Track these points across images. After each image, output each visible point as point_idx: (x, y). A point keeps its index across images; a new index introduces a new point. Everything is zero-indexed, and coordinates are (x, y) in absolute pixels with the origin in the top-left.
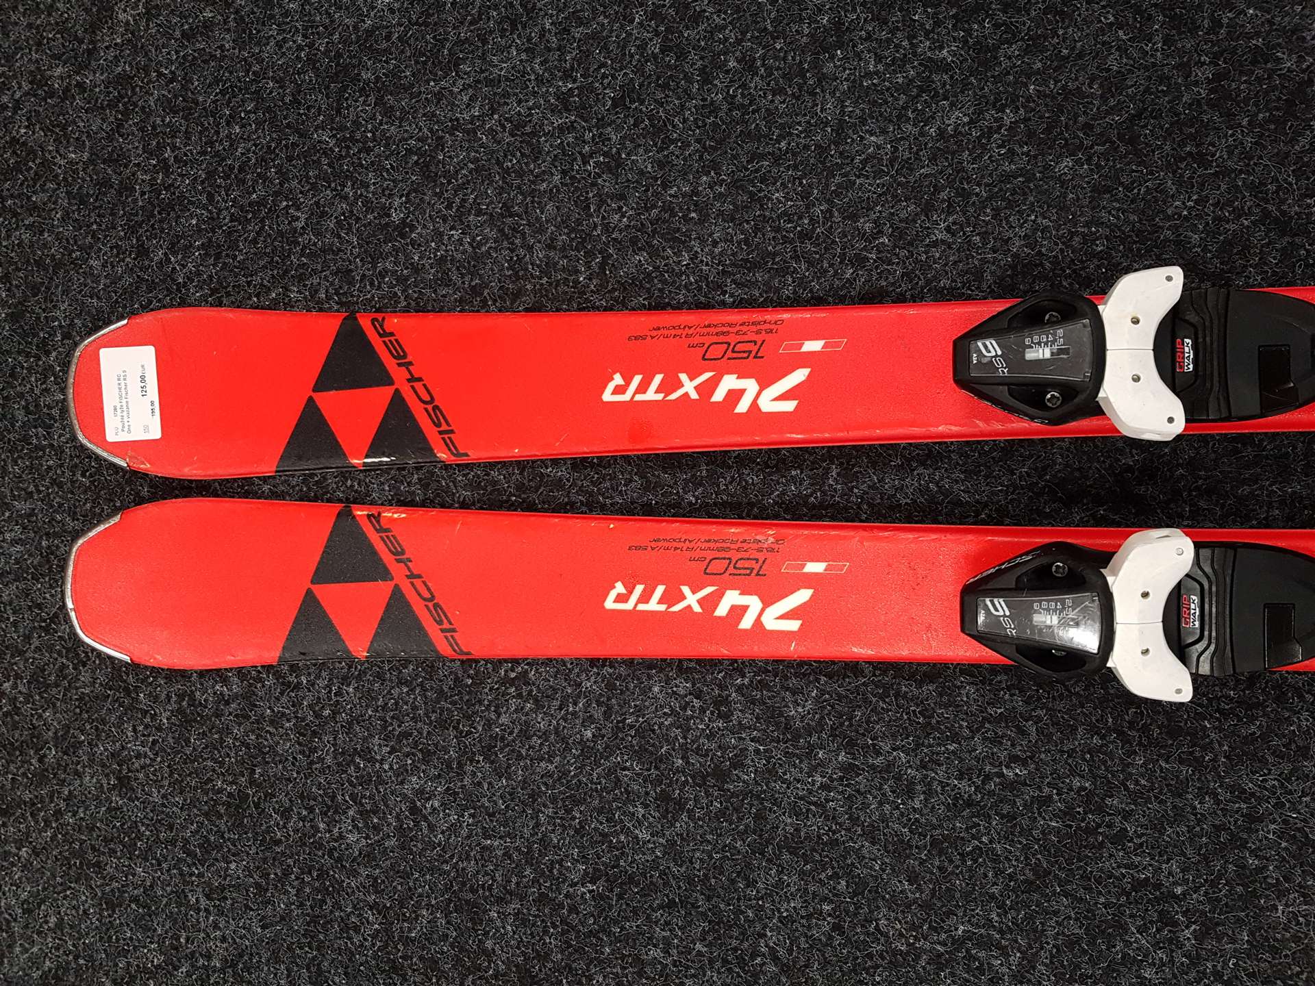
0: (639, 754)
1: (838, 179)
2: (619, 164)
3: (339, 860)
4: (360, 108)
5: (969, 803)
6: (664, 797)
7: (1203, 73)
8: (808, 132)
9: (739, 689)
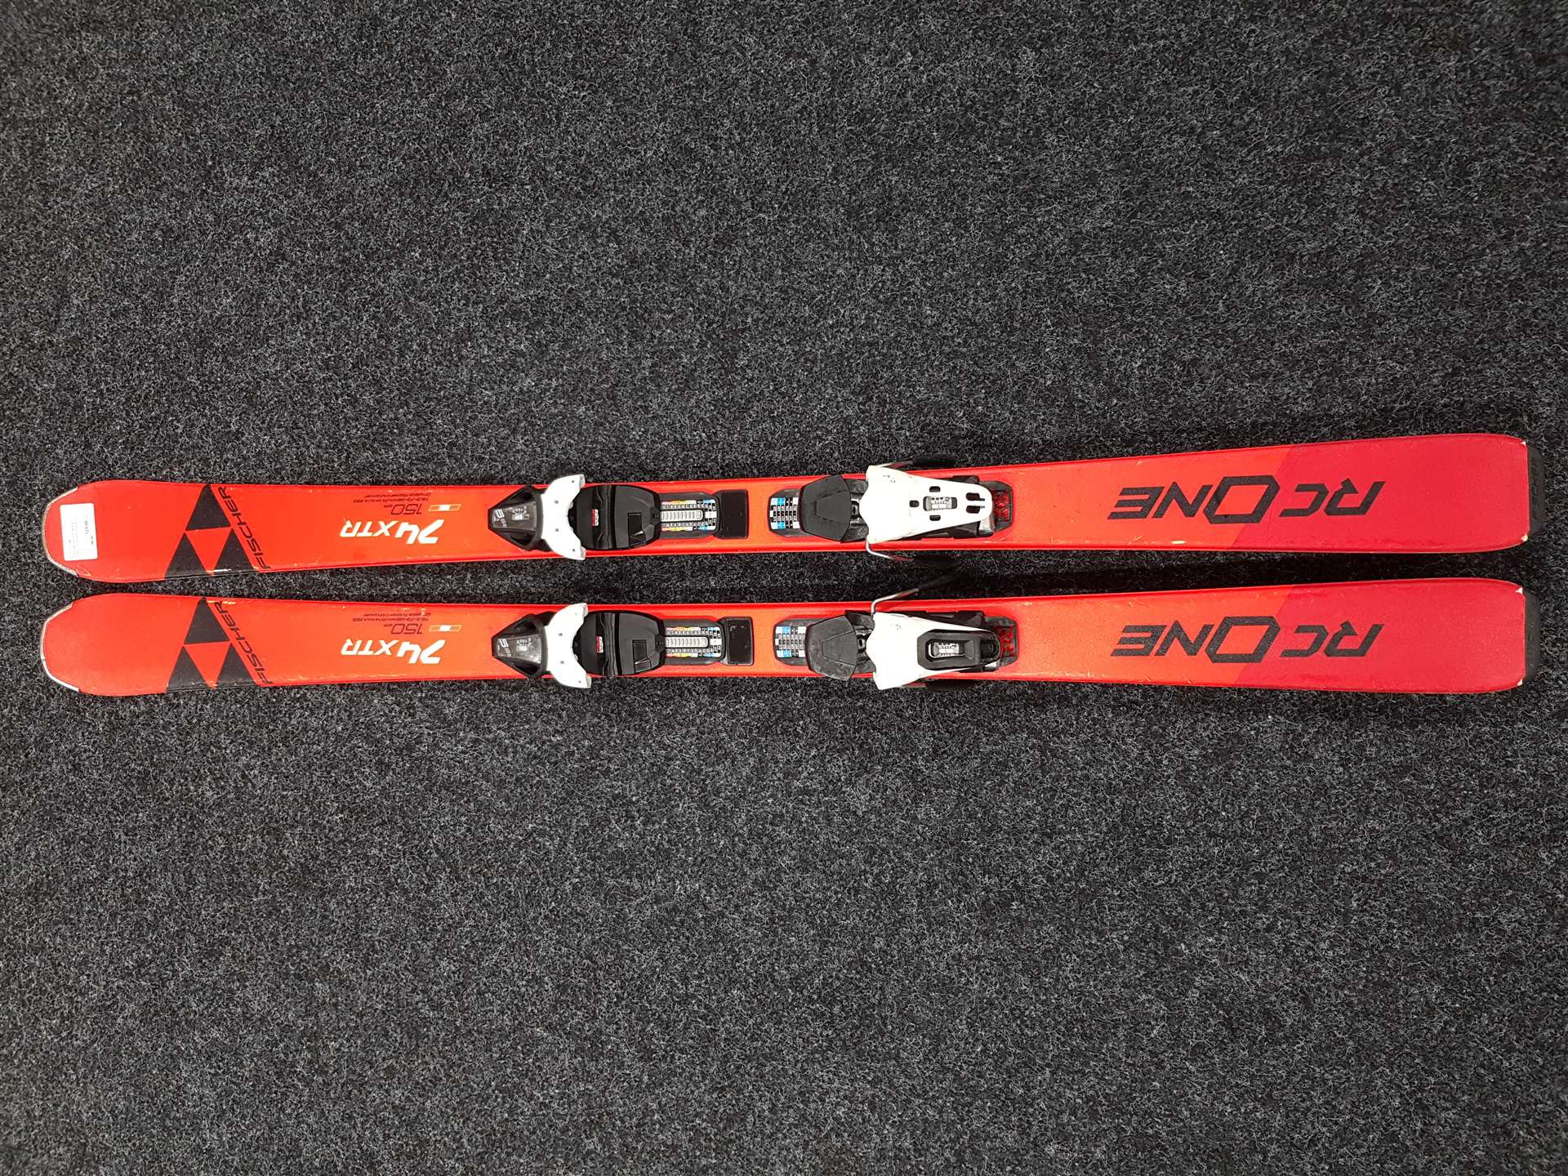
0: (366, 738)
1: (470, 414)
2: (357, 401)
3: (202, 808)
4: (213, 363)
5: (535, 757)
6: (380, 762)
7: (647, 363)
8: (454, 387)
9: (420, 699)
